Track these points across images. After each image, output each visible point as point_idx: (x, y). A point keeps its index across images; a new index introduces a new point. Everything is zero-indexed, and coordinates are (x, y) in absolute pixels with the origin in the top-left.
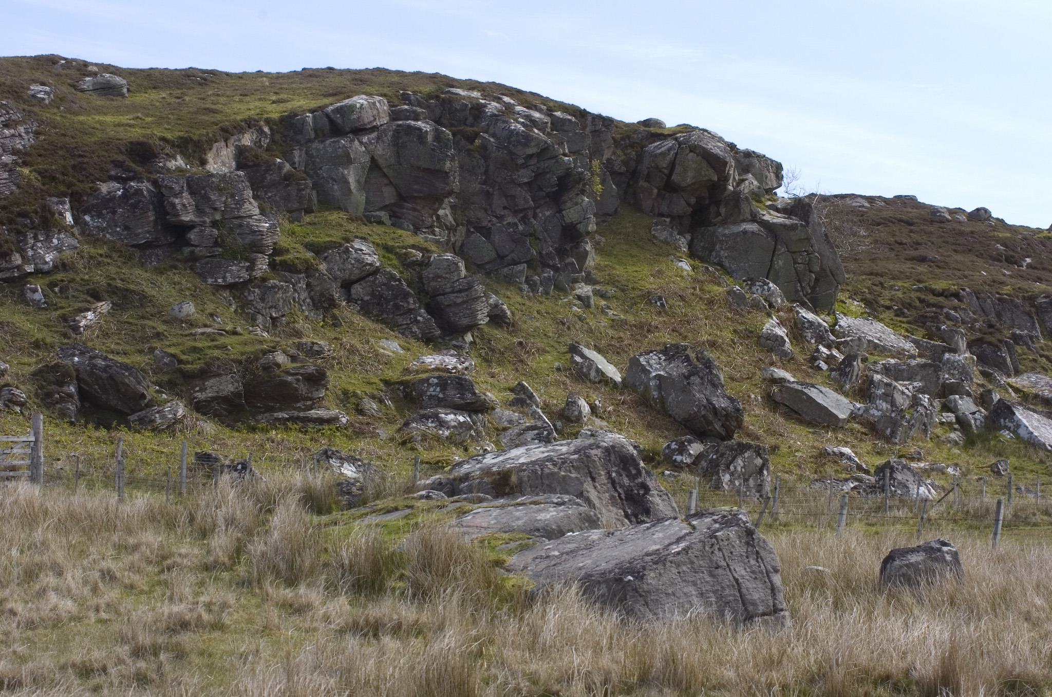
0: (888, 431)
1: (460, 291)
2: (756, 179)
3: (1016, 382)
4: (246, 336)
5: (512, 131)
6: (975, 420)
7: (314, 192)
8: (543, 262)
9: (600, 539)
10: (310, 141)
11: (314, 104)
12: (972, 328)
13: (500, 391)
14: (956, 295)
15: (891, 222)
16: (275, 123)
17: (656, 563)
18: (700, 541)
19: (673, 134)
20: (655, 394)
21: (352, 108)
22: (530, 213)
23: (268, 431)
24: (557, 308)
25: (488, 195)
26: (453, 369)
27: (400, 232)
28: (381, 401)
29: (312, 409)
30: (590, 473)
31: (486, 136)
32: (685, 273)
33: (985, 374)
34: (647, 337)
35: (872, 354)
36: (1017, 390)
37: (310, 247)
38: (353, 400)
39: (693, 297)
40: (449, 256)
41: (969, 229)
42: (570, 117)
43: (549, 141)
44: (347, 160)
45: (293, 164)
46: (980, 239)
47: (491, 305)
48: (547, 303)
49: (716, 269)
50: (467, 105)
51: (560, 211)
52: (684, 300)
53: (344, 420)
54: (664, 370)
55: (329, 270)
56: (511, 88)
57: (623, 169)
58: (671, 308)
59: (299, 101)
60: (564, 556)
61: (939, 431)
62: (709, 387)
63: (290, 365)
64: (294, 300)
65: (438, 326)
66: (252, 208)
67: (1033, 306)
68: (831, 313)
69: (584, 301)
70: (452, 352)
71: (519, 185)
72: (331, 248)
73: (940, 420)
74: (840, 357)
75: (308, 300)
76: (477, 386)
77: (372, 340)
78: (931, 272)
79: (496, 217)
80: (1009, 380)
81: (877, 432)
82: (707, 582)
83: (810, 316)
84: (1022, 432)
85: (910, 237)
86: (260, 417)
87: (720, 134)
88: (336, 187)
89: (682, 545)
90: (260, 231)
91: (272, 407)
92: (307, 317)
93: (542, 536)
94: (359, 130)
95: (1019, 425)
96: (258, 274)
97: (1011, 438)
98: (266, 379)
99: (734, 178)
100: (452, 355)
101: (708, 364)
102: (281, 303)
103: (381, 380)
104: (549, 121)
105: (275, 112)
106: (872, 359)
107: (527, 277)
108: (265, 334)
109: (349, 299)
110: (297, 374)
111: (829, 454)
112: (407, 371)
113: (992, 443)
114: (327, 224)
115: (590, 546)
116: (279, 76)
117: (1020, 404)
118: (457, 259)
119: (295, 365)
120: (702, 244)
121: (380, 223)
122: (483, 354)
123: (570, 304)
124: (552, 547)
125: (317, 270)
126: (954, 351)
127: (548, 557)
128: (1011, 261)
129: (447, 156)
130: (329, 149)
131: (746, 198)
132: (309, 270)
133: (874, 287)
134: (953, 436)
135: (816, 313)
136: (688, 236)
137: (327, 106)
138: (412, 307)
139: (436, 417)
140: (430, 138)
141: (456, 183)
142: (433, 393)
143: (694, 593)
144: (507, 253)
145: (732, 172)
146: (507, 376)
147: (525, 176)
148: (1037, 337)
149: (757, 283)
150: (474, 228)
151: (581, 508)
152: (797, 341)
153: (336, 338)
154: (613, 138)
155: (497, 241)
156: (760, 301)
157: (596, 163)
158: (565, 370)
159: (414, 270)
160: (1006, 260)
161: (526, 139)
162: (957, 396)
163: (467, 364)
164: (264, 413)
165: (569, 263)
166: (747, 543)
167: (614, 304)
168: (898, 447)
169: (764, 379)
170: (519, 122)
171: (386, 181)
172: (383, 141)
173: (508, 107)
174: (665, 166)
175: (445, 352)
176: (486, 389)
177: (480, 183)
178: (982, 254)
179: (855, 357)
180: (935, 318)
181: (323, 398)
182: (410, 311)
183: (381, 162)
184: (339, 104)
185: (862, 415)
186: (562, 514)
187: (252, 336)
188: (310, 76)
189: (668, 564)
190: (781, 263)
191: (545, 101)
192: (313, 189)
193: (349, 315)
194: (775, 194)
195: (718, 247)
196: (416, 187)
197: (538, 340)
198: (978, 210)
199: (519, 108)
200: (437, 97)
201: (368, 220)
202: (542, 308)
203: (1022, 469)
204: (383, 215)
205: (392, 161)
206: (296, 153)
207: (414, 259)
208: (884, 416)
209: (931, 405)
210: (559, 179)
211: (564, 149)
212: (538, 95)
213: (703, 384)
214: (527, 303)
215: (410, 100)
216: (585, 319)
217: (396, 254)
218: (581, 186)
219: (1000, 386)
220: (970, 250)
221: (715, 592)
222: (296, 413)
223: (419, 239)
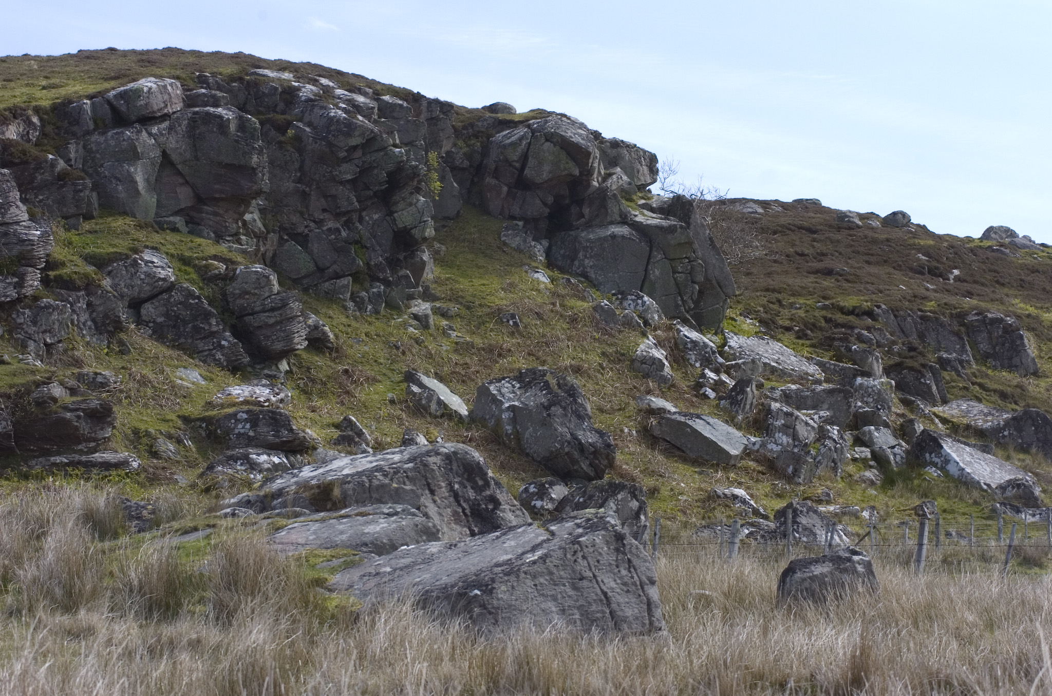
0: (790, 470)
1: (273, 310)
2: (626, 174)
3: (944, 412)
4: (15, 366)
5: (332, 118)
6: (895, 455)
7: (94, 194)
8: (372, 275)
9: (440, 552)
10: (88, 133)
11: (92, 89)
12: (890, 352)
13: (322, 427)
14: (870, 314)
15: (790, 229)
16: (46, 113)
17: (507, 574)
18: (560, 548)
19: (524, 121)
20: (509, 428)
21: (138, 92)
22: (355, 216)
23: (43, 478)
24: (390, 330)
25: (305, 195)
26: (265, 401)
27: (199, 240)
28: (179, 441)
29: (96, 452)
30: (428, 485)
31: (300, 125)
32: (542, 286)
33: (906, 403)
34: (497, 362)
35: (768, 379)
36: (944, 421)
37: (90, 259)
38: (145, 440)
39: (552, 315)
40: (258, 268)
41: (884, 236)
42: (400, 102)
43: (376, 129)
44: (133, 155)
45: (67, 161)
46: (898, 248)
47: (309, 326)
48: (377, 324)
49: (579, 281)
50: (276, 89)
51: (391, 213)
52: (542, 319)
53: (135, 465)
54: (519, 400)
55: (115, 286)
56: (330, 69)
57: (466, 163)
58: (526, 327)
59: (74, 86)
60: (398, 572)
61: (851, 468)
62: (574, 419)
63: (68, 399)
64: (72, 323)
65: (246, 352)
66: (20, 212)
67: (964, 325)
68: (719, 331)
69: (422, 321)
70: (264, 381)
71: (341, 183)
72: (116, 260)
73: (852, 455)
74: (731, 383)
75: (89, 323)
76: (294, 421)
77: (167, 370)
78: (839, 287)
79: (314, 221)
80: (935, 409)
81: (776, 471)
82: (569, 596)
83: (694, 335)
84: (951, 468)
85: (813, 247)
86: (34, 462)
87: (581, 120)
88: (120, 188)
89: (539, 553)
90: (29, 240)
91: (48, 449)
92: (88, 343)
93: (371, 552)
94: (147, 120)
95: (947, 460)
96: (29, 291)
97: (939, 476)
98: (40, 416)
99: (599, 172)
100: (263, 386)
101: (572, 392)
102: (56, 326)
103: (179, 417)
104: (376, 106)
105: (45, 99)
106: (768, 385)
107: (352, 294)
108: (38, 363)
109: (139, 321)
110: (77, 410)
111: (719, 497)
112: (209, 405)
113: (916, 482)
114: (112, 232)
115: (428, 560)
116: (50, 59)
117: (949, 436)
118: (268, 271)
119: (74, 399)
120: (562, 252)
121: (175, 230)
122: (302, 385)
123: (405, 325)
124: (383, 563)
125: (99, 286)
126: (868, 374)
127: (378, 574)
128: (935, 273)
129: (254, 148)
130: (112, 143)
131: (615, 194)
132: (90, 286)
133: (771, 305)
134: (868, 474)
135: (701, 331)
136: (546, 243)
137: (108, 91)
138: (215, 329)
139: (246, 458)
140: (233, 127)
141: (265, 181)
142: (242, 431)
143: (554, 609)
144: (328, 265)
145: (598, 166)
146: (331, 410)
147: (348, 172)
148: (968, 362)
149: (629, 297)
150: (287, 235)
151: (417, 519)
152: (679, 365)
153: (123, 368)
154: (453, 126)
155: (316, 251)
156: (632, 318)
157: (433, 156)
158: (400, 402)
159: (216, 285)
160: (929, 272)
161: (349, 128)
162: (872, 428)
163: (282, 395)
164: (38, 457)
165: (402, 276)
166: (617, 550)
167: (457, 324)
168: (802, 488)
169: (640, 411)
170: (339, 108)
171: (181, 180)
172: (176, 132)
173: (327, 90)
174: (515, 158)
175: (255, 382)
176: (306, 425)
177: (293, 182)
178: (900, 266)
179: (748, 382)
180: (845, 339)
181: (109, 438)
182: (212, 334)
183: (174, 157)
184: (122, 88)
185: (758, 451)
186: (394, 525)
187: (22, 365)
188: (88, 57)
189: (522, 575)
190: (657, 272)
191: (372, 83)
192: (92, 190)
193: (139, 340)
194: (650, 191)
195: (581, 255)
196: (217, 186)
197: (368, 367)
198: (894, 214)
199: (339, 92)
200: (241, 79)
201: (160, 226)
202: (372, 330)
203: (952, 512)
204: (178, 220)
205: (188, 155)
206: (72, 148)
207: (216, 272)
208: (784, 451)
209: (842, 438)
210: (390, 174)
211: (394, 139)
212: (363, 77)
213: (566, 415)
214: (354, 324)
215: (208, 84)
216: (423, 341)
217: (195, 266)
218: (415, 183)
219: (925, 416)
220: (885, 261)
221: (579, 608)
222: (77, 457)
223: (222, 249)
